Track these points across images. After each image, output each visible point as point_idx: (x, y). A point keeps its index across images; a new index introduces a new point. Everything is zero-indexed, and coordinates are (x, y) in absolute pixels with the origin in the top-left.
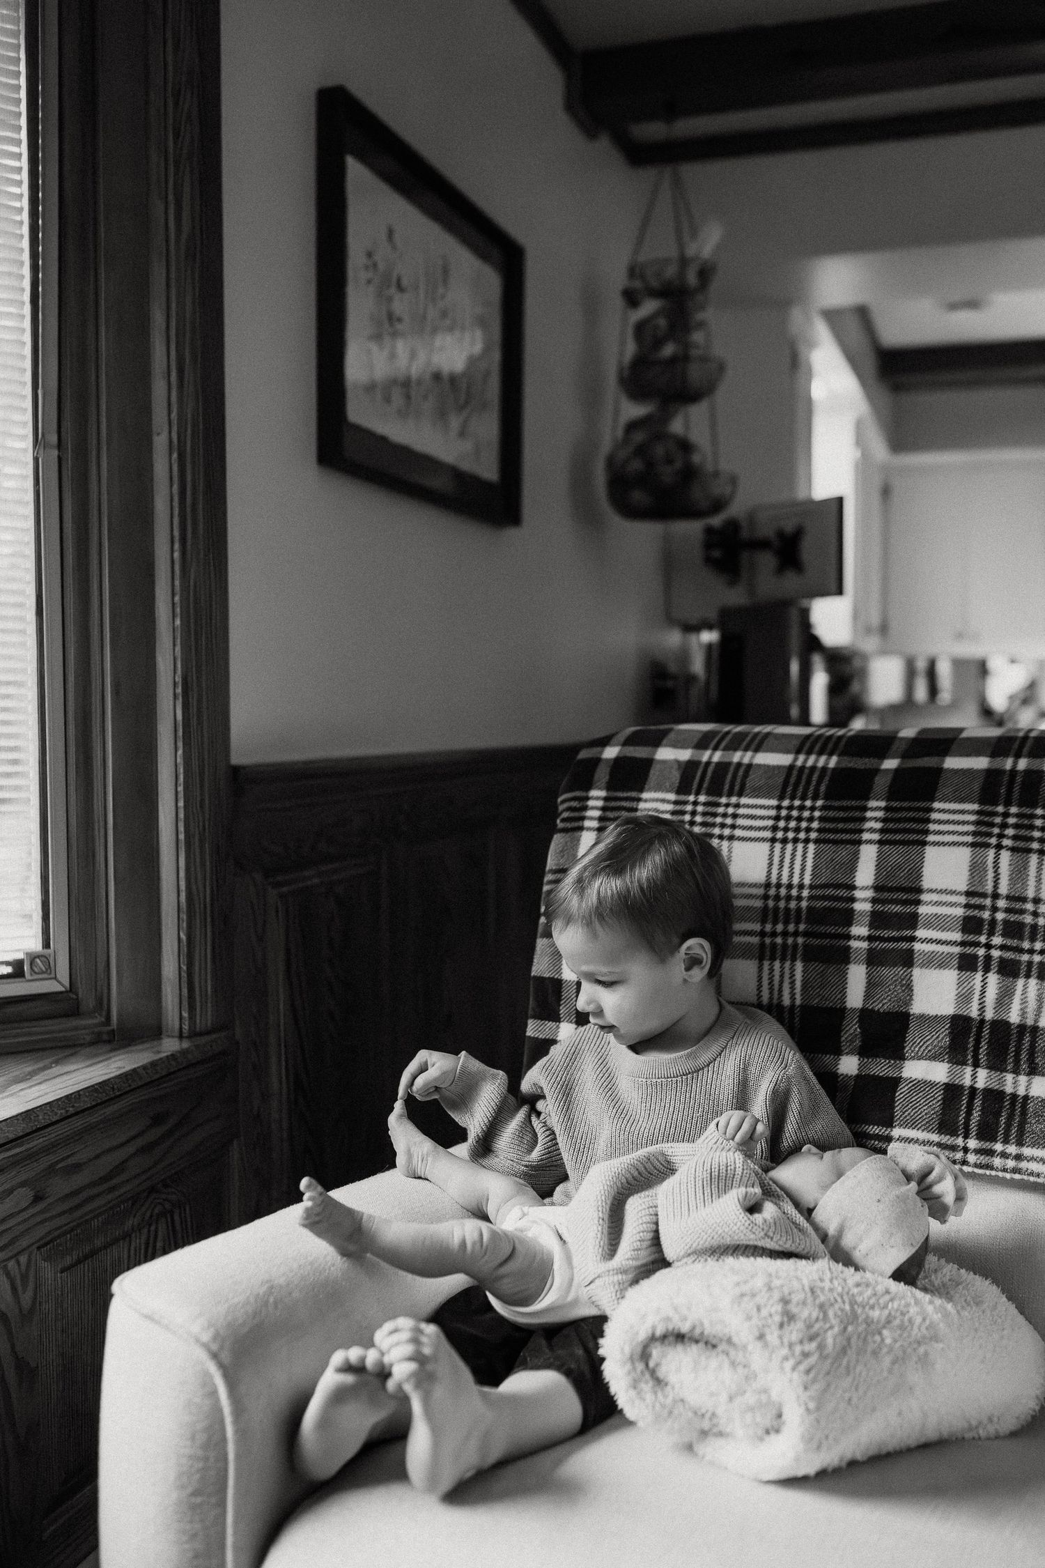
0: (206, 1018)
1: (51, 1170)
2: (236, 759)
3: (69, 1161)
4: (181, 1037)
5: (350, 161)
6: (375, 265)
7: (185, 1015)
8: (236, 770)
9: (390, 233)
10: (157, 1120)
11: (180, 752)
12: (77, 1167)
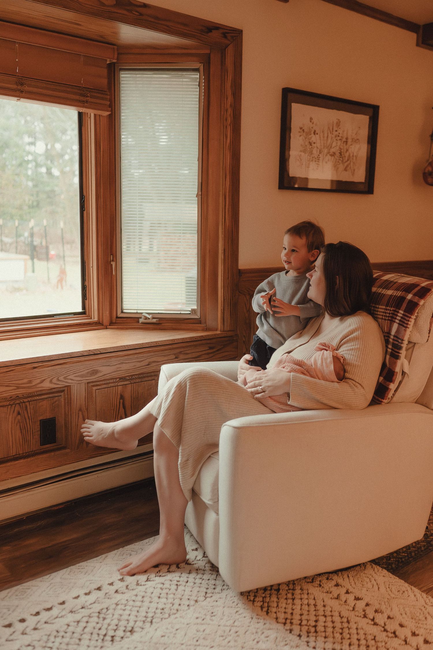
0: (227, 328)
1: (180, 352)
2: (240, 268)
3: (185, 352)
4: (221, 331)
5: (292, 104)
6: (303, 130)
7: (222, 326)
8: (239, 270)
9: (311, 119)
10: (211, 348)
11: (223, 266)
12: (187, 354)
